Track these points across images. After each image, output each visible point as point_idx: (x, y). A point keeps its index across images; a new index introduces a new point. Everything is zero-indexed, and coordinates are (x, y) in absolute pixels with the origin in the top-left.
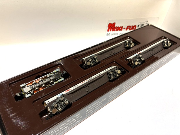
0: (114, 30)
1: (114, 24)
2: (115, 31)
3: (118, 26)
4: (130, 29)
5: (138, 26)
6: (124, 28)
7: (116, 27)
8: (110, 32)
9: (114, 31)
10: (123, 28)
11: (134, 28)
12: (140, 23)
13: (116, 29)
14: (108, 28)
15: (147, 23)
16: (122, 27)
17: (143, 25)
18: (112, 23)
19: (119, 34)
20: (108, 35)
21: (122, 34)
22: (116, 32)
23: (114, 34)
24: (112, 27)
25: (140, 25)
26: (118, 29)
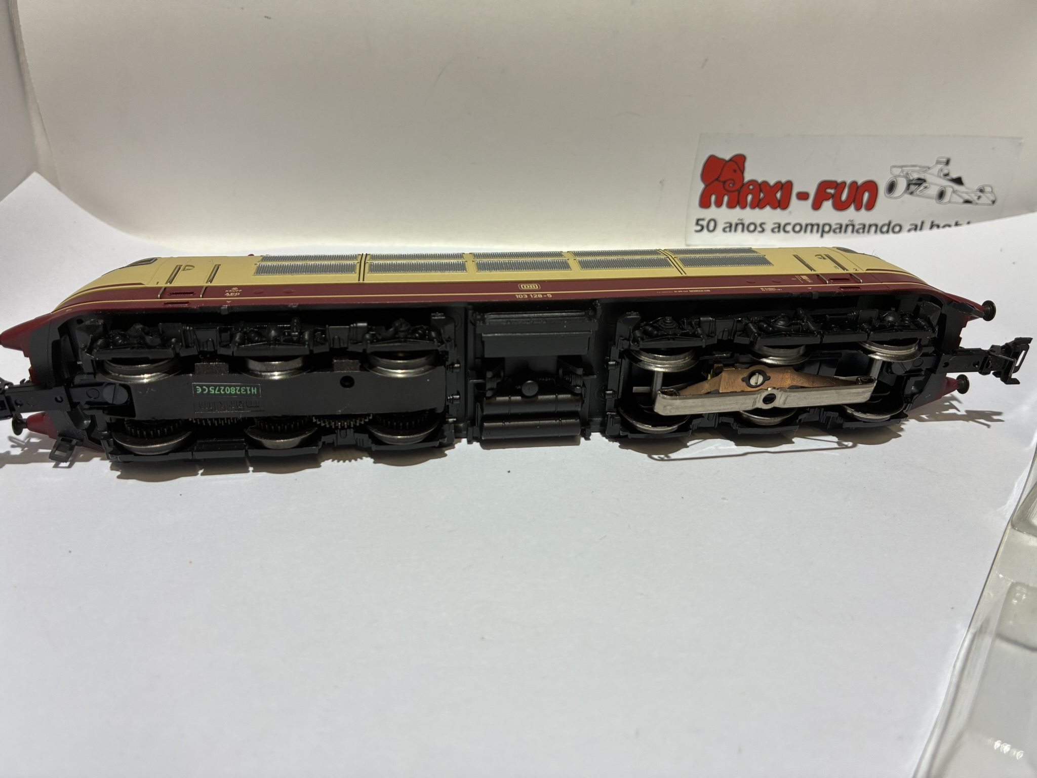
0: (737, 202)
1: (739, 162)
2: (748, 209)
3: (760, 180)
4: (840, 206)
5: (891, 187)
6: (803, 196)
7: (753, 182)
8: (713, 212)
9: (738, 209)
10: (795, 191)
11: (866, 196)
12: (902, 167)
13: (750, 197)
14: (700, 187)
15: (946, 172)
16: (786, 187)
17: (920, 182)
18: (727, 156)
19: (773, 231)
20: (705, 230)
21: (789, 228)
22: (749, 215)
23: (740, 227)
24: (724, 182)
25: (902, 184)
26: (762, 195)
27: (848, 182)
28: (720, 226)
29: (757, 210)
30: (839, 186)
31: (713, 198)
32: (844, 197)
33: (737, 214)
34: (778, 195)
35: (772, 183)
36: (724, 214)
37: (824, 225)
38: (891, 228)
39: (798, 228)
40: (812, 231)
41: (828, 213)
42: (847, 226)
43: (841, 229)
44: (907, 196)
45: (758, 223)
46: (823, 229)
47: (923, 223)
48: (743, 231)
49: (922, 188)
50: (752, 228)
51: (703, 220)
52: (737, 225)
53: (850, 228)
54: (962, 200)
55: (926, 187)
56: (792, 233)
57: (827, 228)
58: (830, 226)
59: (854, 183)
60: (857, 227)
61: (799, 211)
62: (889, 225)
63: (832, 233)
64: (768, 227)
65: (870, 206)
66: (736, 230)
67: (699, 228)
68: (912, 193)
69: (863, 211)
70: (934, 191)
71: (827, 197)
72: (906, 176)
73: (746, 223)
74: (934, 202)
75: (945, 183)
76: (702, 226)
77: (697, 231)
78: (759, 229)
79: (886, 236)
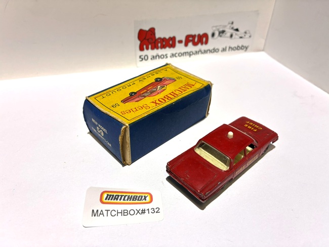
0: (155, 47)
1: (152, 31)
2: (160, 50)
3: (162, 37)
4: (195, 44)
5: (213, 35)
6: (180, 42)
7: (160, 38)
8: (145, 52)
9: (155, 50)
10: (177, 40)
11: (204, 39)
12: (216, 26)
13: (159, 45)
14: (139, 42)
15: (232, 26)
16: (173, 39)
17: (223, 32)
18: (147, 28)
19: (171, 57)
20: (144, 60)
21: (177, 55)
22: (160, 52)
23: (157, 57)
24: (148, 40)
25: (217, 33)
26: (164, 43)
27: (197, 34)
28: (150, 58)
29: (163, 50)
30: (194, 36)
31: (145, 47)
32: (196, 40)
33: (155, 52)
34: (171, 42)
35: (167, 37)
36: (150, 53)
37: (190, 52)
38: (215, 51)
39: (180, 55)
40: (186, 55)
41: (191, 47)
42: (199, 52)
43: (197, 53)
44: (219, 38)
45: (164, 54)
46: (190, 54)
47: (226, 48)
48: (159, 58)
49: (224, 34)
50: (162, 57)
51: (142, 56)
52: (156, 56)
53: (200, 52)
54: (238, 37)
55: (226, 34)
56: (178, 57)
57: (191, 53)
58: (192, 52)
59: (199, 35)
60: (203, 51)
61: (180, 48)
62: (214, 49)
63: (193, 55)
64: (169, 55)
65: (206, 43)
66: (156, 58)
67: (141, 59)
68: (221, 36)
69: (204, 45)
70: (229, 35)
71: (190, 41)
72: (218, 30)
73: (160, 54)
74: (229, 39)
75: (232, 31)
76: (142, 59)
77: (141, 61)
78: (165, 57)
79: (213, 54)
